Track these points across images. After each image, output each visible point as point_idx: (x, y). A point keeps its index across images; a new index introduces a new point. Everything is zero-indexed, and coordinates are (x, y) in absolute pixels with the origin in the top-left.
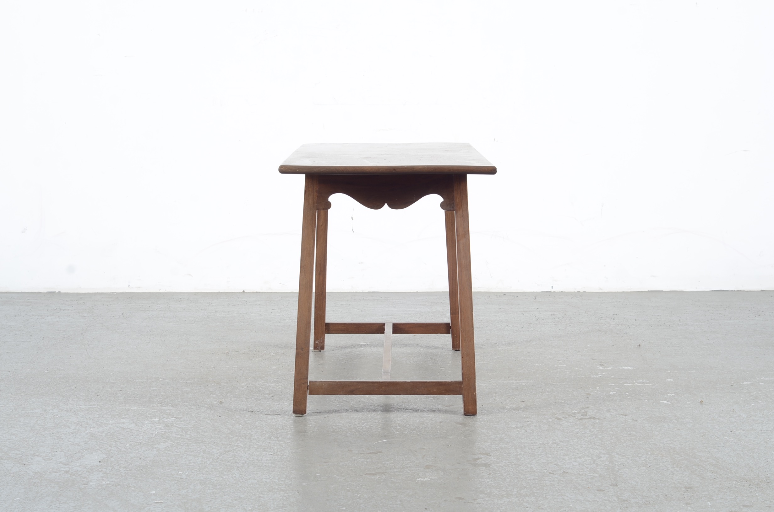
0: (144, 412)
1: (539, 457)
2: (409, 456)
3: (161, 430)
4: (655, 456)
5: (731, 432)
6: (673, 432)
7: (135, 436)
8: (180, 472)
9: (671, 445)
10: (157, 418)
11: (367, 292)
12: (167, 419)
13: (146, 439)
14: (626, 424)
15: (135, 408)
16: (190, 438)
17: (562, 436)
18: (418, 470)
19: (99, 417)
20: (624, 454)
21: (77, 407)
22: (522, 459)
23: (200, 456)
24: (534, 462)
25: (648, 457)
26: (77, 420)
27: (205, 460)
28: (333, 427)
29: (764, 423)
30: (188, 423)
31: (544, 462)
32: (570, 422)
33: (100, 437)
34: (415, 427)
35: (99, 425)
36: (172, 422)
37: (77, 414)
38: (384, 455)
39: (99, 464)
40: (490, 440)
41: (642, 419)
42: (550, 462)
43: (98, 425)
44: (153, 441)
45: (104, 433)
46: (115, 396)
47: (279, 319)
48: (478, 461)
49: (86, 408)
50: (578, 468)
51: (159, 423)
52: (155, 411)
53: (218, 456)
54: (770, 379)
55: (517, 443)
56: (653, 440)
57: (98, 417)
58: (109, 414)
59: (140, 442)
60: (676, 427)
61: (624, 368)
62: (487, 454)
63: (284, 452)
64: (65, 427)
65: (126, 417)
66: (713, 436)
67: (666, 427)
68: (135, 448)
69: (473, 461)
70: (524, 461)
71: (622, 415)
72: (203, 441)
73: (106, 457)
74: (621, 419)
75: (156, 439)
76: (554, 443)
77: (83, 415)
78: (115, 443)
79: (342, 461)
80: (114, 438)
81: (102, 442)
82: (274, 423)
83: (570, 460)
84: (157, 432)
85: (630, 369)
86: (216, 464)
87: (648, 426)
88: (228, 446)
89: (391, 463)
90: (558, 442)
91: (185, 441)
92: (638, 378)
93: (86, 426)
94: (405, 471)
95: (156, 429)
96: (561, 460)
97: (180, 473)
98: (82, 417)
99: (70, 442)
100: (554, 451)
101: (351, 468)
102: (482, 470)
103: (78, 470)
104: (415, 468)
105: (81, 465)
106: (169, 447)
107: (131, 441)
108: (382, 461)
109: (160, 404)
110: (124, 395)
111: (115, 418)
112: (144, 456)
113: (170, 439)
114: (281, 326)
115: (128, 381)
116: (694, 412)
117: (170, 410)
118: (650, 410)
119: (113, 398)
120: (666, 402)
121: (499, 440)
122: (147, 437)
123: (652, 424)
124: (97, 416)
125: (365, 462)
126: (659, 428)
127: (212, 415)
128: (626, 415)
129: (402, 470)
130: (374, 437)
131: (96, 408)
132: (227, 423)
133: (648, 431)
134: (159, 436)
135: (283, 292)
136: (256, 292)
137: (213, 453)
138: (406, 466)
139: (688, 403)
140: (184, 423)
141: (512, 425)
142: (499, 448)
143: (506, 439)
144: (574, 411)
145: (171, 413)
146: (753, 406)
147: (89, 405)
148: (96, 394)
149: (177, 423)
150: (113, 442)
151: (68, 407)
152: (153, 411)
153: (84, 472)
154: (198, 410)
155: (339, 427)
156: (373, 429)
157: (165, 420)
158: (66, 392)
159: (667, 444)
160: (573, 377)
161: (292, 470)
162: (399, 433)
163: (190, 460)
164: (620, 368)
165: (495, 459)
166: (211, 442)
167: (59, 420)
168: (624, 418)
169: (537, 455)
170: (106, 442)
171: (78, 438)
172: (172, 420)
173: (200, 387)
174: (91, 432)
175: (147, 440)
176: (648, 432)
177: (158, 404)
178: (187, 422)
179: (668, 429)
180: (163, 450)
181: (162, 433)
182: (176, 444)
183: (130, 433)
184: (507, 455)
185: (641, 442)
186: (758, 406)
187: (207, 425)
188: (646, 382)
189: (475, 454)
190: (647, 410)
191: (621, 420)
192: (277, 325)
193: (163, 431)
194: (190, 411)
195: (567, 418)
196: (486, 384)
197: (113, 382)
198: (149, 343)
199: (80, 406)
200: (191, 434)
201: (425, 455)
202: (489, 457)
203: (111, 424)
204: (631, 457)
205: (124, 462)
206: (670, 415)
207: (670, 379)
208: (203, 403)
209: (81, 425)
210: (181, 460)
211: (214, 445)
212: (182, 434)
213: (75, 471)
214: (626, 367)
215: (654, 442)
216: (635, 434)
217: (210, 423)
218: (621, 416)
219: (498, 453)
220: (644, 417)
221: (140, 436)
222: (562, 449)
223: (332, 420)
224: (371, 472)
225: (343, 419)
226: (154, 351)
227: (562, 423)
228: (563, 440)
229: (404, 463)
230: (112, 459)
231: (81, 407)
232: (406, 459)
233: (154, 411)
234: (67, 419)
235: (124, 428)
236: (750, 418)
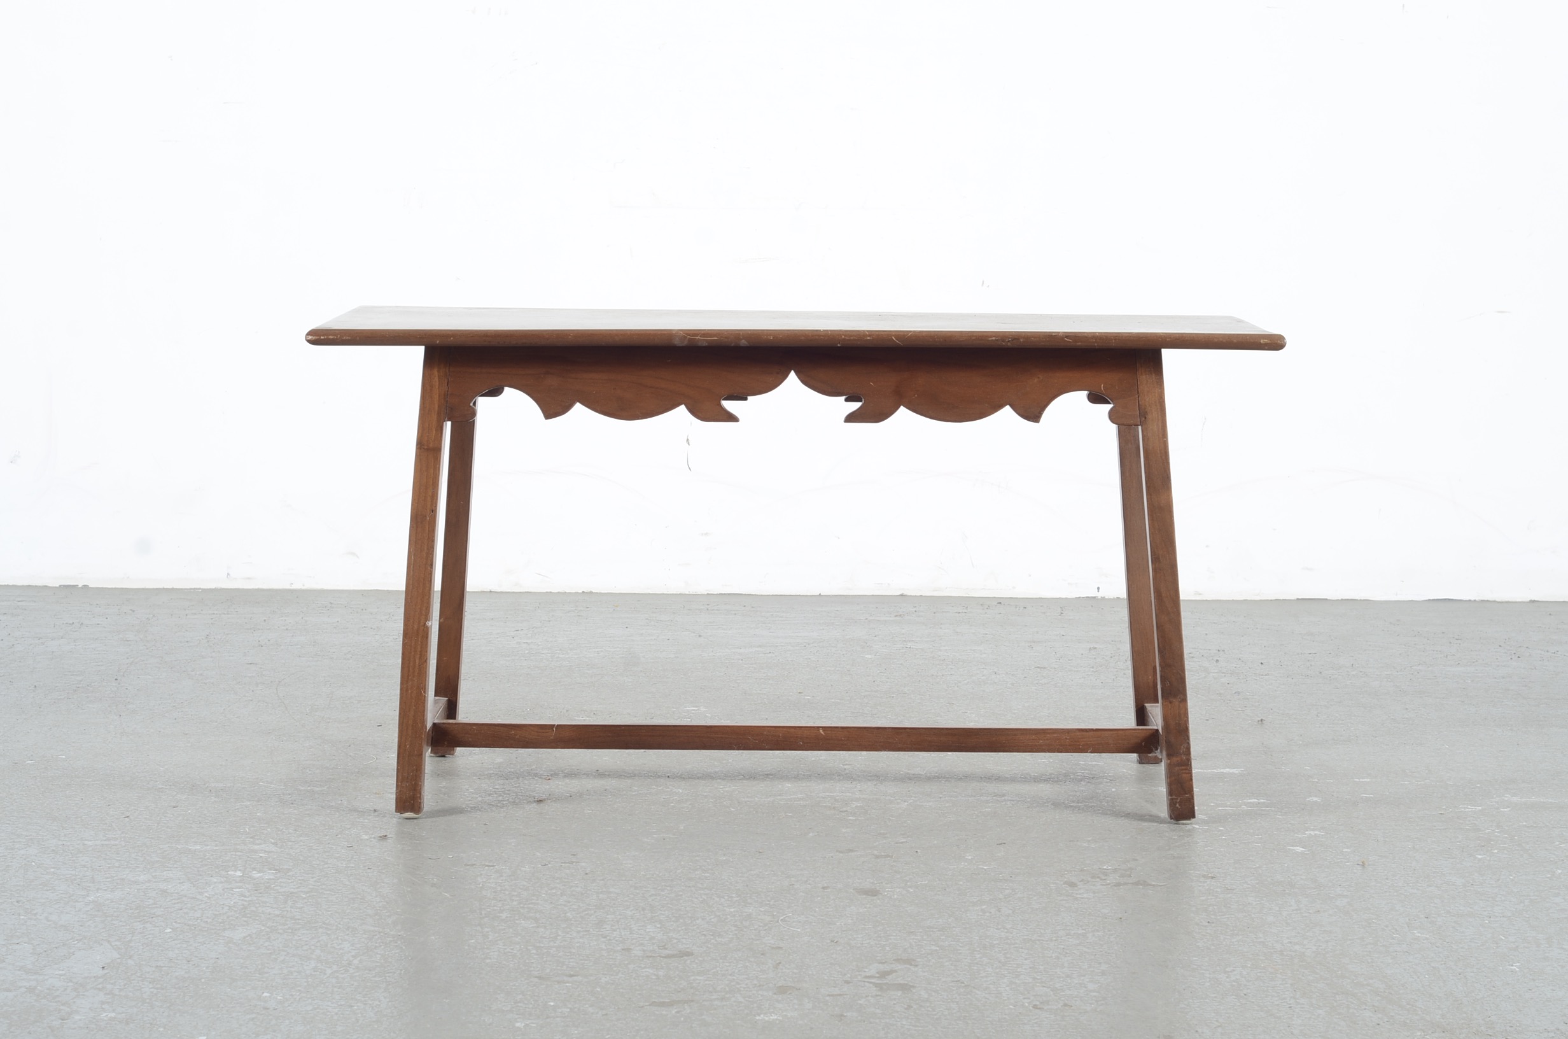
0: (214, 856)
1: (1019, 970)
2: (748, 964)
3: (243, 898)
4: (1260, 972)
5: (1426, 919)
6: (1306, 916)
7: (185, 911)
8: (265, 994)
9: (1297, 947)
10: (240, 870)
11: (717, 594)
12: (259, 872)
13: (208, 917)
14: (1209, 898)
15: (198, 847)
16: (299, 917)
17: (1072, 923)
18: (762, 995)
19: (119, 867)
20: (1195, 967)
21: (79, 842)
22: (981, 975)
23: (314, 957)
24: (1005, 981)
25: (1245, 973)
26: (73, 872)
27: (323, 967)
28: (601, 896)
29: (1497, 899)
30: (301, 883)
31: (1027, 981)
32: (1094, 892)
33: (115, 912)
34: (769, 898)
35: (117, 883)
36: (270, 879)
37: (74, 858)
38: (696, 961)
39: (101, 972)
40: (921, 930)
41: (1245, 886)
42: (1039, 981)
43: (115, 884)
44: (221, 923)
45: (123, 903)
46: (161, 818)
47: (527, 652)
48: (890, 977)
49: (96, 845)
50: (1095, 996)
51: (241, 881)
52: (237, 853)
53: (351, 959)
54: (1523, 800)
55: (977, 938)
56: (1261, 935)
57: (117, 867)
58: (142, 859)
59: (195, 925)
60: (1313, 905)
61: (1222, 770)
62: (909, 961)
63: (488, 951)
64: (45, 888)
65: (175, 866)
66: (1387, 926)
67: (1291, 906)
68: (181, 937)
69: (878, 977)
70: (985, 979)
71: (1204, 876)
72: (324, 923)
73: (119, 956)
74: (1200, 886)
75: (228, 917)
76: (1054, 939)
77: (88, 862)
78: (142, 926)
79: (606, 974)
80: (142, 914)
81: (115, 922)
82: (479, 884)
83: (1082, 978)
84: (234, 901)
85: (1235, 774)
86: (343, 976)
87: (1255, 903)
88: (376, 935)
89: (706, 980)
90: (1061, 937)
91: (288, 922)
92: (1248, 794)
93: (89, 887)
94: (733, 999)
95: (232, 894)
96: (1063, 977)
97: (266, 997)
98: (85, 866)
99: (48, 921)
100: (1052, 957)
101: (621, 990)
102: (895, 999)
103: (54, 987)
104: (755, 992)
105: (62, 975)
106: (254, 936)
107: (175, 922)
108: (689, 974)
109: (252, 838)
110: (181, 818)
111: (151, 869)
112: (196, 957)
113: (257, 918)
114: (529, 668)
115: (193, 786)
116: (1355, 873)
117: (269, 852)
118: (1265, 866)
119: (156, 825)
120: (1299, 849)
121: (939, 931)
122: (211, 912)
123: (1265, 899)
124: (117, 864)
125: (654, 977)
126: (1277, 909)
127: (353, 865)
128: (1212, 878)
129: (727, 996)
130: (681, 921)
131: (116, 845)
132: (383, 884)
133: (1254, 914)
134: (235, 911)
135: (545, 591)
136: (489, 590)
137: (341, 951)
138: (738, 986)
139: (1346, 852)
140: (293, 882)
141: (972, 896)
142: (938, 949)
143: (954, 927)
144: (1105, 867)
145: (269, 860)
146: (1480, 860)
147: (105, 839)
148: (123, 813)
149: (279, 881)
150: (139, 923)
151: (60, 843)
152: (234, 853)
153: (65, 990)
154: (327, 854)
155: (612, 895)
156: (681, 901)
157: (255, 875)
158: (61, 808)
159: (1289, 945)
160: (1113, 790)
161: (499, 992)
162: (734, 911)
163: (291, 967)
164: (1215, 771)
165: (926, 974)
166: (341, 926)
167: (36, 871)
168: (1208, 883)
169: (1015, 966)
170: (124, 924)
171: (67, 913)
172: (269, 875)
173: (340, 802)
174: (96, 900)
175: (209, 920)
176: (1253, 916)
177: (247, 838)
178: (300, 880)
179: (1296, 910)
180: (240, 942)
181: (243, 905)
182: (268, 930)
183: (178, 903)
184: (952, 965)
185: (1235, 940)
186: (1490, 860)
187: (341, 888)
188: (1264, 803)
189: (886, 962)
190: (1257, 865)
191: (1200, 888)
192: (521, 666)
193: (247, 899)
194: (309, 855)
195: (1088, 882)
196: (930, 804)
197: (162, 788)
198: (252, 700)
199: (86, 840)
200: (302, 907)
201: (780, 963)
202: (913, 969)
203: (142, 883)
204: (1210, 974)
205: (154, 969)
206: (1303, 877)
207: (1316, 796)
208: (340, 838)
209: (79, 885)
210: (273, 966)
211: (348, 933)
212: (285, 907)
213: (48, 989)
214: (1228, 770)
215: (1262, 940)
216: (1225, 920)
217: (347, 883)
218: (1202, 879)
219: (933, 960)
220: (1249, 882)
221: (196, 911)
222: (1068, 951)
223: (601, 880)
224: (662, 1000)
225: (624, 879)
226: (257, 719)
227: (1077, 894)
228: (1073, 932)
229: (734, 979)
230: (130, 962)
231: (86, 842)
232: (739, 971)
233: (236, 855)
234: (52, 870)
235: (168, 891)
236: (1469, 888)
